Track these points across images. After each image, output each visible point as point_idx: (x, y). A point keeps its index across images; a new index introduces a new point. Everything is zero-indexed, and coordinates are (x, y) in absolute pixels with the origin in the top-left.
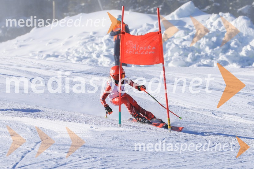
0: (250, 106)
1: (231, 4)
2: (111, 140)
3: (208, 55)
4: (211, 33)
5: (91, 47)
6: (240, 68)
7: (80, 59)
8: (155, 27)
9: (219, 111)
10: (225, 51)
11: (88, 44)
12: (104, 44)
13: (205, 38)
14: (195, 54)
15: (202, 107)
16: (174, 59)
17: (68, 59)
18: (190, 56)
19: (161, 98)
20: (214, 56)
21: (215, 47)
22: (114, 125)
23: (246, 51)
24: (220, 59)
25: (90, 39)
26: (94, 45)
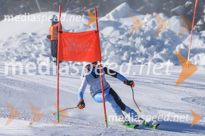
0: (183, 102)
1: (165, 4)
2: (50, 135)
3: (143, 54)
4: (146, 33)
5: (30, 47)
6: (174, 66)
7: (19, 59)
8: (92, 27)
9: (154, 107)
10: (159, 50)
11: (27, 44)
12: (43, 44)
13: (139, 38)
14: (130, 52)
16: (111, 58)
17: (8, 59)
18: (126, 55)
20: (149, 54)
21: (150, 46)
22: (52, 121)
23: (179, 49)
24: (155, 57)
25: (29, 40)
26: (33, 45)
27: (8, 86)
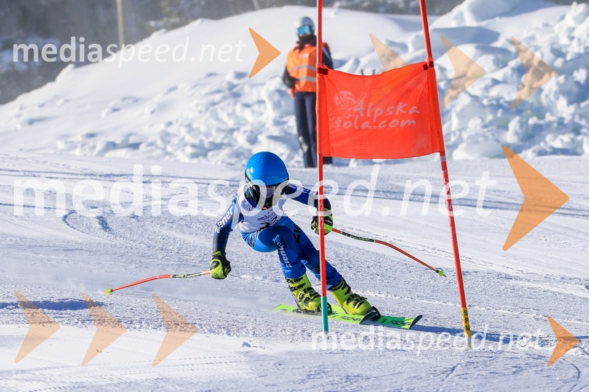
2: (305, 377)
3: (566, 122)
4: (572, 60)
5: (230, 115)
7: (201, 152)
8: (411, 49)
11: (221, 105)
12: (269, 105)
14: (528, 119)
15: (556, 272)
16: (470, 137)
17: (168, 153)
18: (515, 126)
19: (438, 252)
20: (583, 122)
22: (309, 335)
25: (227, 93)
26: (238, 107)
27: (173, 234)
